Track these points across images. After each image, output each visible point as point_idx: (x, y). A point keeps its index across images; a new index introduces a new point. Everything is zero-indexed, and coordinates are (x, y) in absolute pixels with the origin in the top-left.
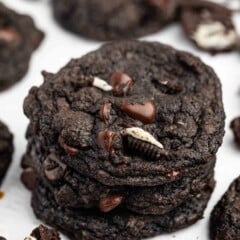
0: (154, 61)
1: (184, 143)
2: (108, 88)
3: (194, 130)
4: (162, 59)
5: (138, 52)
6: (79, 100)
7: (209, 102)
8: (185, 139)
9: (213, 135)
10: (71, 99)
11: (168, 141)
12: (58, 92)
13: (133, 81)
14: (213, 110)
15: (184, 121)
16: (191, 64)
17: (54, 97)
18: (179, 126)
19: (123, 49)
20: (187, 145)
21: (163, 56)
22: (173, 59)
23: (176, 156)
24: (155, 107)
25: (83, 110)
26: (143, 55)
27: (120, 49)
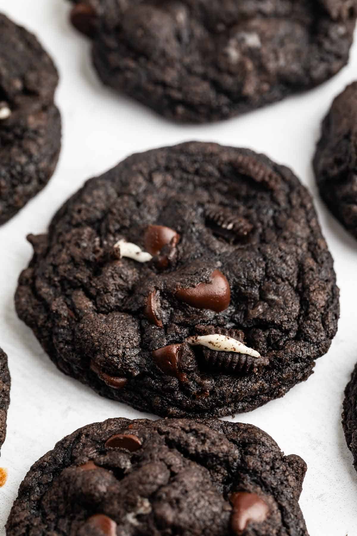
0: (197, 179)
1: (287, 332)
2: (145, 257)
3: (295, 307)
4: (210, 175)
5: (168, 169)
6: (107, 292)
7: (305, 246)
8: (286, 326)
9: (326, 307)
10: (93, 291)
11: (262, 336)
12: (69, 282)
13: (180, 234)
14: (315, 260)
15: (276, 293)
16: (259, 178)
17: (64, 290)
18: (272, 303)
19: (145, 171)
20: (292, 334)
21: (210, 168)
22: (225, 169)
23: (280, 360)
24: (228, 279)
25: (118, 309)
26: (178, 174)
27: (141, 172)
